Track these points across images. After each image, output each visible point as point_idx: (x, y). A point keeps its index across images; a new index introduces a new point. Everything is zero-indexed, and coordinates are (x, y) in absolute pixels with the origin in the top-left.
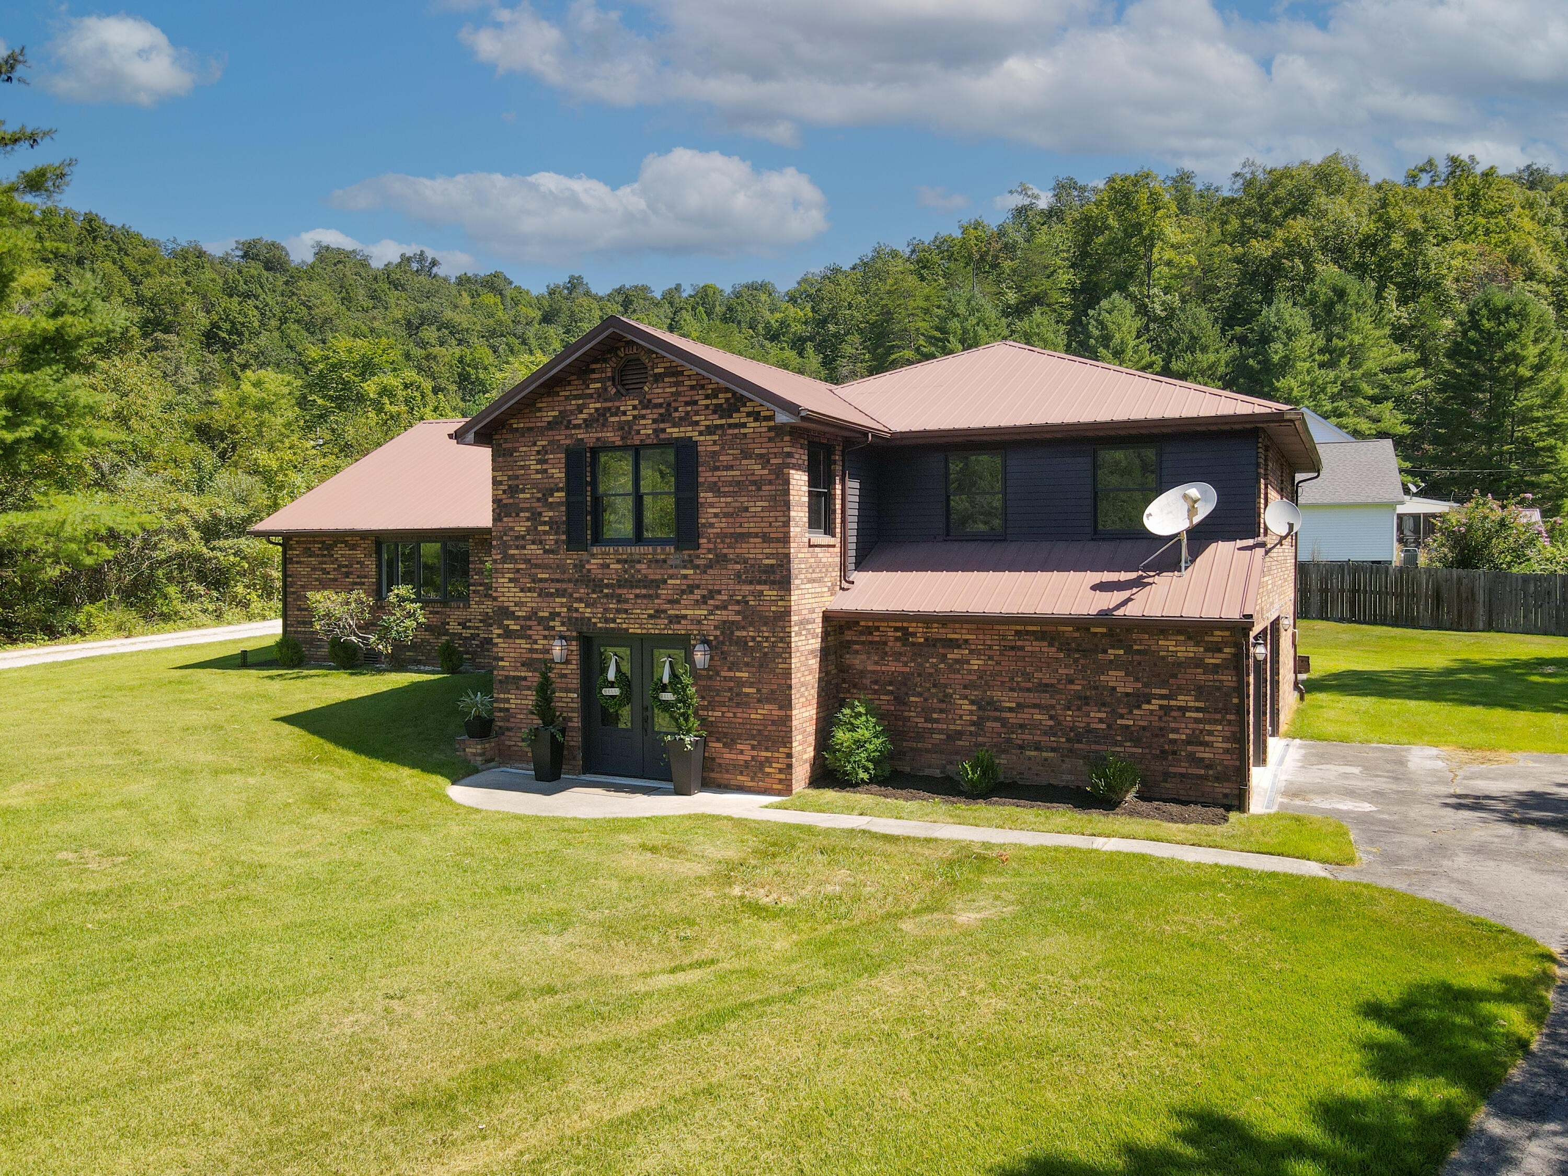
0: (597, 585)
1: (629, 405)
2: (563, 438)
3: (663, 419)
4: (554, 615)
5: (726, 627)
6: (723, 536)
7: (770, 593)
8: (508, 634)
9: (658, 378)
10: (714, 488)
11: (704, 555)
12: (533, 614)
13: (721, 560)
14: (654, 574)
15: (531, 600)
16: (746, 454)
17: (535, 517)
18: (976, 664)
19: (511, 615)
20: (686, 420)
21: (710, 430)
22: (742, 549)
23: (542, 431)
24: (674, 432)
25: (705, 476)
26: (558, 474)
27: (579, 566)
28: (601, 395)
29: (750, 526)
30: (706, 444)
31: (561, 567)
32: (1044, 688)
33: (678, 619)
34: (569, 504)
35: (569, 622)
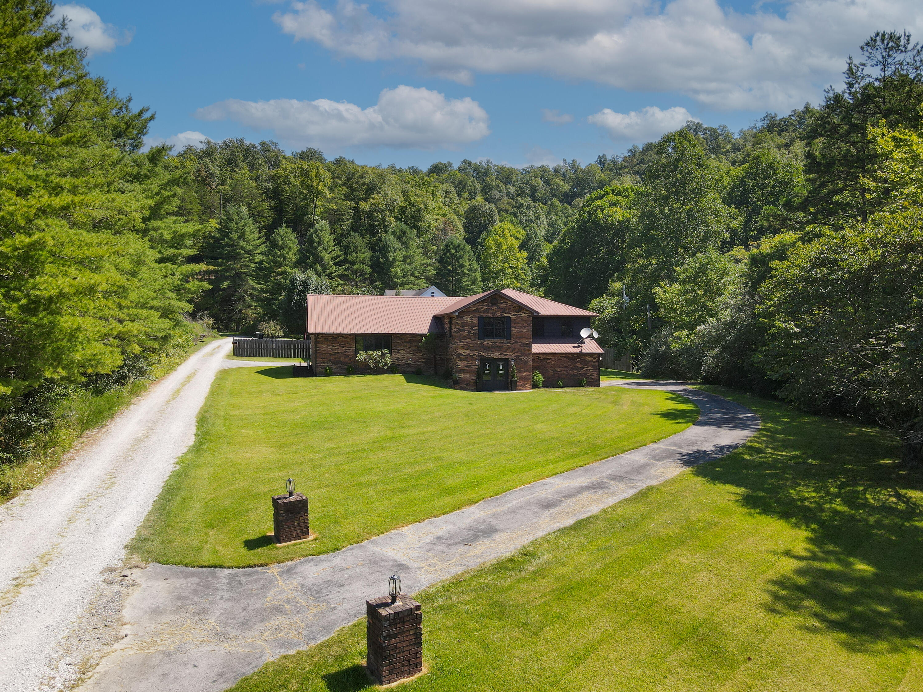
0: (486, 348)
1: (494, 309)
2: (477, 314)
3: (503, 312)
4: (474, 355)
5: (517, 356)
6: (517, 337)
7: (527, 349)
8: (461, 360)
9: (502, 303)
10: (515, 327)
11: (512, 341)
12: (468, 355)
13: (516, 342)
14: (501, 345)
15: (468, 351)
16: (522, 320)
17: (469, 332)
18: (553, 363)
19: (462, 355)
20: (508, 312)
21: (514, 315)
22: (521, 340)
23: (471, 313)
24: (506, 315)
25: (513, 324)
26: (476, 322)
27: (481, 344)
28: (487, 305)
29: (523, 335)
30: (513, 318)
31: (477, 344)
32: (566, 367)
33: (506, 355)
34: (479, 329)
35: (478, 356)
